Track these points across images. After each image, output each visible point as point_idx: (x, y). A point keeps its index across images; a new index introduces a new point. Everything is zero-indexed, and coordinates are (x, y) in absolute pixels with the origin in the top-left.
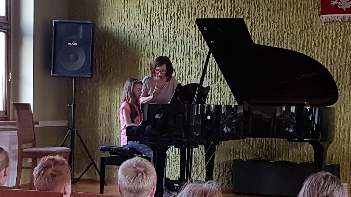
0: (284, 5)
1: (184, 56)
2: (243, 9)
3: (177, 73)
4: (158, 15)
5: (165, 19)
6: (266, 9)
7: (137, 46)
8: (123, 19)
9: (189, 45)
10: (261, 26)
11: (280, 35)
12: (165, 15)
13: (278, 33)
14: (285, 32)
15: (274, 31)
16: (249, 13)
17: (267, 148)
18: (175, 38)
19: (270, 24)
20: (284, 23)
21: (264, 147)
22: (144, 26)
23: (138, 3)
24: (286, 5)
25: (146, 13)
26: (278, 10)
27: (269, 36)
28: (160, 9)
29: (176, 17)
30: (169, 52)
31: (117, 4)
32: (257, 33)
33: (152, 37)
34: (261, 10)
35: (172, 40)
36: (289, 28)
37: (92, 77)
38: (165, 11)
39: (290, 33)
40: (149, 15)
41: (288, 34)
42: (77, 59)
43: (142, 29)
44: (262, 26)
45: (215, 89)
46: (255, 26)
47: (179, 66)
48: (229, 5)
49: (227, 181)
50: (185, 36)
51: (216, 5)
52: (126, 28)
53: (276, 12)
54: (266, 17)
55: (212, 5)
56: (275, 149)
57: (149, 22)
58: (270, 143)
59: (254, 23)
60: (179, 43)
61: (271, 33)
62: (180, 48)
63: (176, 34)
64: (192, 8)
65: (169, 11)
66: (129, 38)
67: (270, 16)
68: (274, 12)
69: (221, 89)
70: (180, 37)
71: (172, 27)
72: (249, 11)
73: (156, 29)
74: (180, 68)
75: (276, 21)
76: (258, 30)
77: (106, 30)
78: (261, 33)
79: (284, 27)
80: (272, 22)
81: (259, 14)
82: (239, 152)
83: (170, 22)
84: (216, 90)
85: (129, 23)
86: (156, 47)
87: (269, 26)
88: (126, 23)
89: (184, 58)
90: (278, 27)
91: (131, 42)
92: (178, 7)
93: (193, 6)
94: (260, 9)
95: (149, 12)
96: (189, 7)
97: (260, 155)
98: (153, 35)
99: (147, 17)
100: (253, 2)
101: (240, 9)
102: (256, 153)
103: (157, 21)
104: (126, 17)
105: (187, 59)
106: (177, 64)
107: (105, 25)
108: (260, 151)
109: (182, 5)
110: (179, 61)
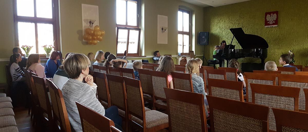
9: (231, 36)
14: (256, 31)
22: (221, 32)
23: (219, 26)
26: (254, 25)
28: (224, 27)
31: (214, 27)
37: (208, 44)
42: (204, 41)
44: (250, 30)
45: (238, 46)
51: (238, 26)
61: (252, 32)
66: (217, 35)
67: (252, 27)
72: (247, 26)
74: (229, 41)
77: (212, 33)
82: (244, 61)
88: (216, 31)
97: (249, 62)
98: (223, 34)
101: (244, 26)
105: (231, 39)
109: (230, 26)
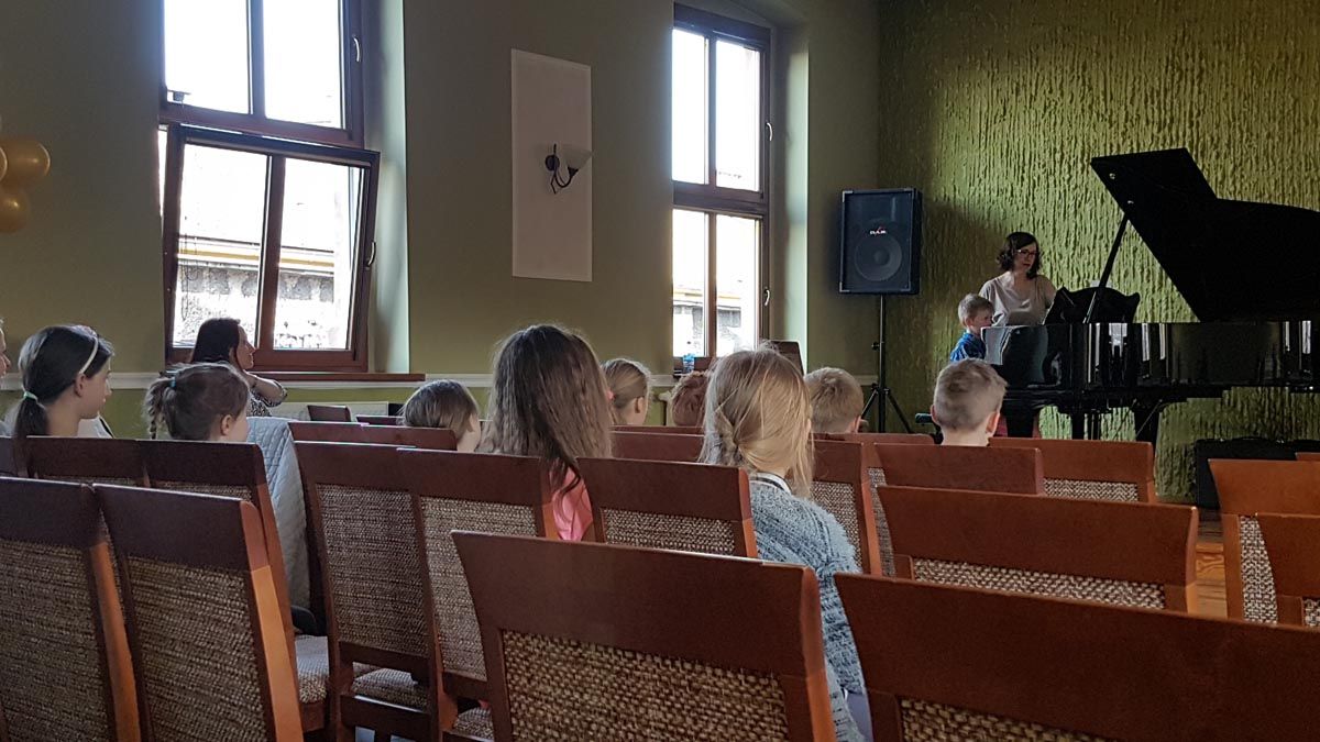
0: (1303, 124)
1: (1097, 241)
2: (1216, 138)
3: (1082, 276)
4: (1044, 166)
5: (1057, 174)
6: (1265, 134)
7: (1003, 230)
8: (977, 180)
9: (1105, 218)
10: (1254, 169)
11: (1296, 186)
12: (1058, 165)
13: (1291, 181)
14: (1306, 178)
15: (1283, 177)
16: (1228, 146)
17: (1272, 416)
18: (1077, 206)
19: (1274, 164)
20: (1303, 160)
21: (1267, 413)
22: (1017, 188)
23: (1005, 146)
24: (1307, 123)
25: (1021, 165)
26: (1289, 133)
27: (1273, 188)
28: (1048, 156)
29: (1080, 165)
30: (1065, 233)
31: (965, 152)
32: (1247, 185)
33: (1032, 209)
34: (1254, 137)
35: (1072, 211)
36: (1313, 169)
37: (916, 291)
38: (1058, 156)
39: (1316, 179)
40: (1026, 168)
41: (1312, 181)
42: (886, 261)
43: (1012, 195)
44: (1257, 170)
45: (1160, 301)
46: (1242, 170)
47: (1086, 262)
48: (1188, 131)
49: (1188, 484)
50: (1099, 201)
51: (1161, 136)
52: (982, 195)
53: (1286, 139)
54: (1264, 151)
55: (1153, 135)
56: (1290, 418)
57: (1026, 180)
58: (1278, 404)
59: (1241, 164)
60: (1087, 216)
61: (1276, 182)
62: (1088, 226)
63: (1079, 199)
64: (1111, 146)
65: (1066, 156)
66: (989, 213)
67: (1274, 147)
68: (1282, 139)
69: (1172, 302)
70: (1087, 205)
71: (1072, 186)
72: (1229, 141)
73: (1040, 193)
74: (1089, 264)
75: (1287, 156)
76: (1249, 177)
77: (945, 203)
78: (1256, 184)
79: (1303, 168)
80: (1278, 160)
81: (1250, 146)
82: (1213, 426)
83: (1067, 177)
84: (1163, 303)
85: (988, 187)
86: (1041, 227)
87: (1271, 168)
88: (982, 188)
89: (1097, 245)
90: (1292, 168)
91: (992, 222)
92: (1083, 147)
93: (1113, 140)
94: (1252, 135)
95: (1027, 161)
96: (1105, 145)
97: (1259, 431)
98: (1034, 205)
99: (1023, 172)
100: (1238, 124)
101: (1209, 139)
102: (1250, 426)
103: (1042, 177)
104: (982, 176)
105: (1103, 245)
106: (1083, 258)
107: (943, 195)
108: (1257, 424)
109: (1092, 141)
110: (1087, 251)
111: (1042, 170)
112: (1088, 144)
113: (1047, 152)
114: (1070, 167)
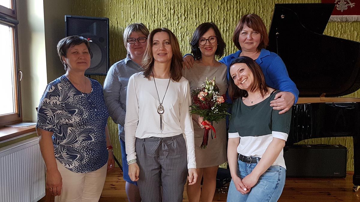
4: (165, 16)
5: (172, 20)
8: (130, 20)
12: (172, 16)
18: (183, 37)
23: (145, 4)
29: (183, 17)
35: (180, 39)
38: (172, 11)
40: (156, 16)
48: (235, 6)
51: (222, 6)
55: (219, 6)
60: (188, 42)
62: (188, 46)
63: (183, 33)
64: (199, 9)
65: (176, 12)
70: (188, 37)
71: (180, 27)
77: (113, 29)
81: (264, 15)
83: (177, 22)
92: (185, 9)
94: (264, 10)
95: (156, 12)
96: (196, 8)
100: (258, 4)
111: (164, 18)
112: (187, 7)
113: (167, 9)
114: (178, 17)
